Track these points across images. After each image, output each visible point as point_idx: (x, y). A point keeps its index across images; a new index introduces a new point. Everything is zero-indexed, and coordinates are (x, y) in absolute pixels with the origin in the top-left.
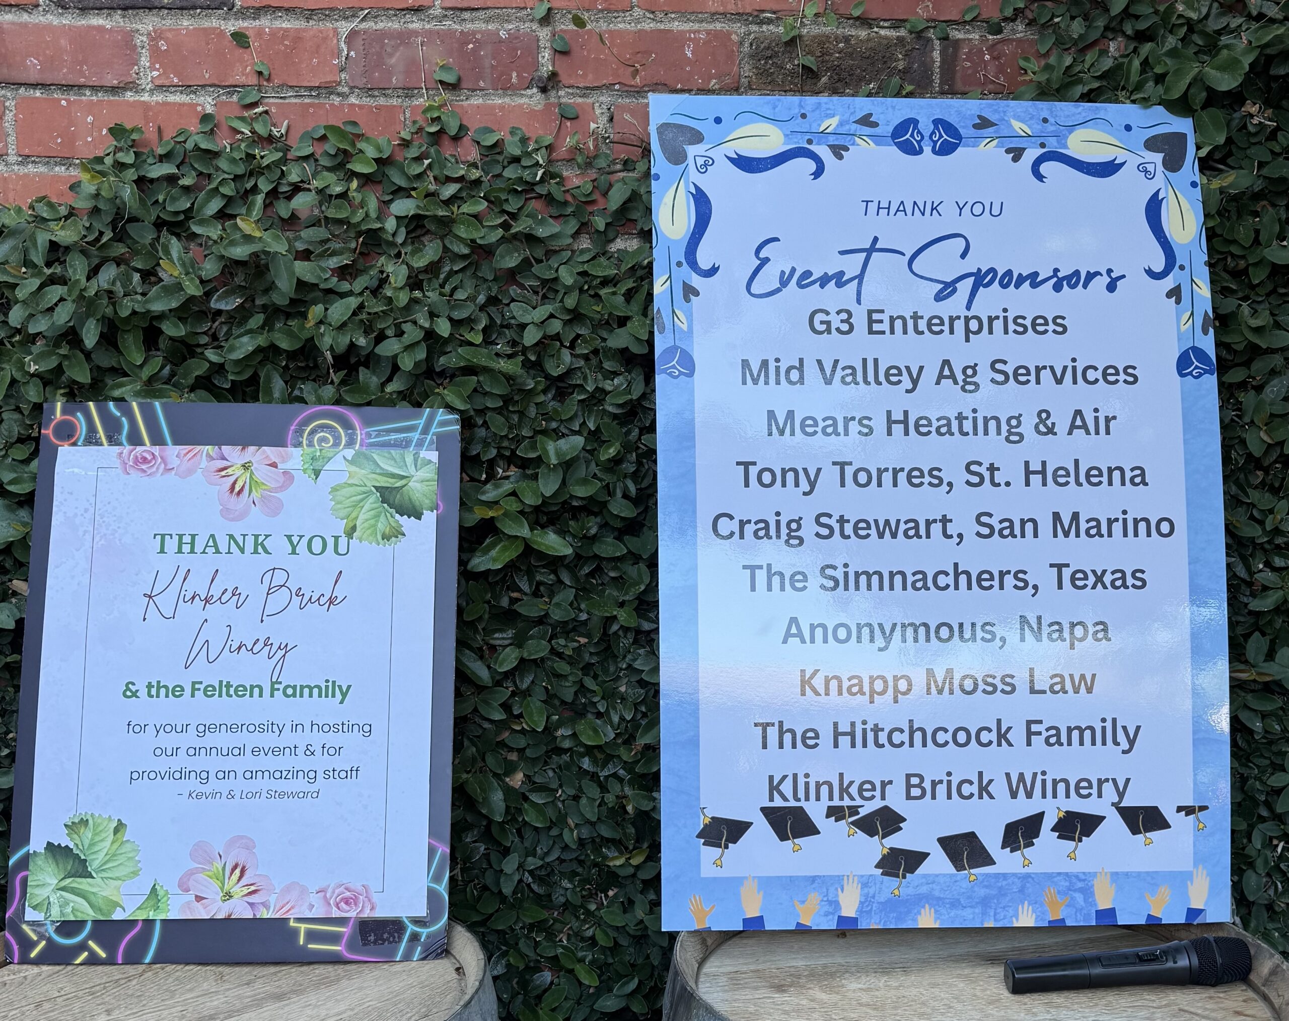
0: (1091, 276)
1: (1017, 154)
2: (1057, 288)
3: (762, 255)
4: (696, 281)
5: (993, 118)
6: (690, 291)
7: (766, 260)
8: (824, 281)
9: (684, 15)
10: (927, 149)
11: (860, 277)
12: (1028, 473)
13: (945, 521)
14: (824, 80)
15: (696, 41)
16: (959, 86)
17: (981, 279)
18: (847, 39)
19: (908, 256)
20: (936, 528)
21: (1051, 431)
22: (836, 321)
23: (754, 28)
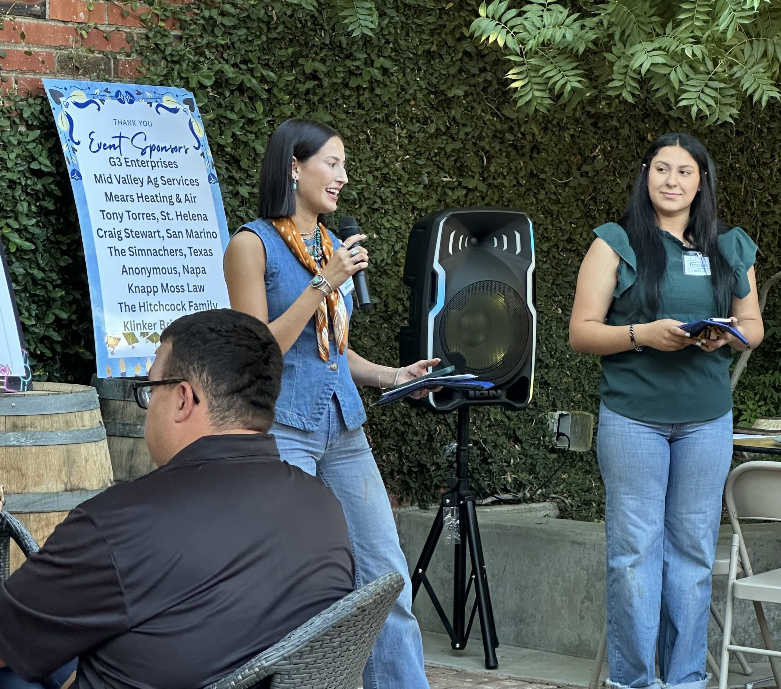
0: (180, 148)
1: (150, 104)
2: (172, 152)
3: (92, 137)
4: (75, 146)
5: (141, 91)
6: (74, 150)
7: (92, 140)
8: (110, 147)
9: (38, 46)
10: (126, 102)
11: (120, 146)
12: (177, 216)
13: (158, 232)
14: (81, 71)
15: (42, 55)
16: (120, 75)
17: (152, 148)
18: (87, 57)
19: (131, 138)
20: (156, 234)
21: (180, 201)
22: (117, 161)
23: (58, 51)
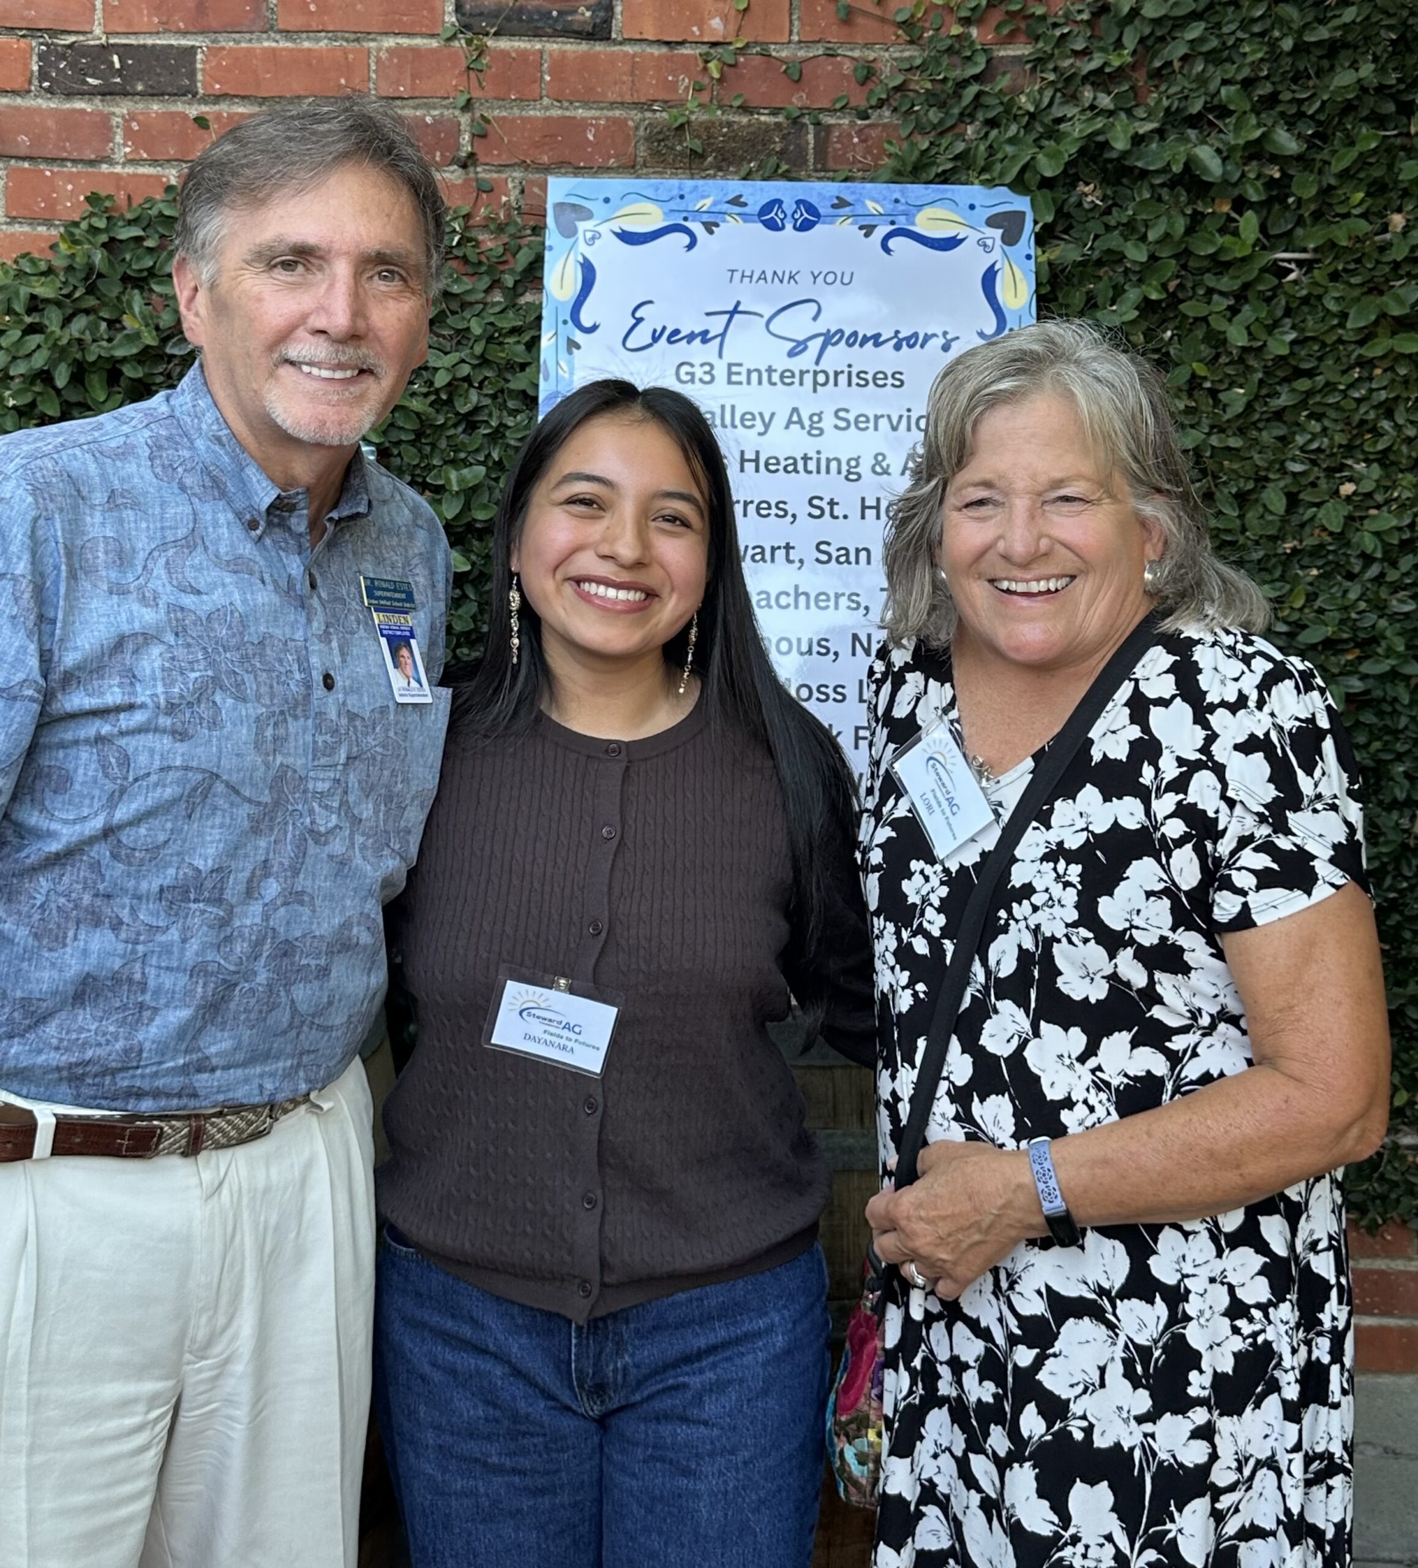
0: (927, 338)
1: (869, 230)
2: (898, 347)
3: (638, 315)
4: (579, 337)
5: (849, 198)
6: (573, 345)
7: (639, 320)
8: (691, 337)
9: (586, 105)
10: (789, 226)
11: (723, 335)
12: (864, 508)
13: (788, 547)
14: (710, 159)
15: (596, 126)
16: (831, 164)
17: (829, 339)
18: (729, 124)
19: (766, 317)
20: (780, 554)
21: (886, 472)
22: (699, 372)
23: (648, 114)
